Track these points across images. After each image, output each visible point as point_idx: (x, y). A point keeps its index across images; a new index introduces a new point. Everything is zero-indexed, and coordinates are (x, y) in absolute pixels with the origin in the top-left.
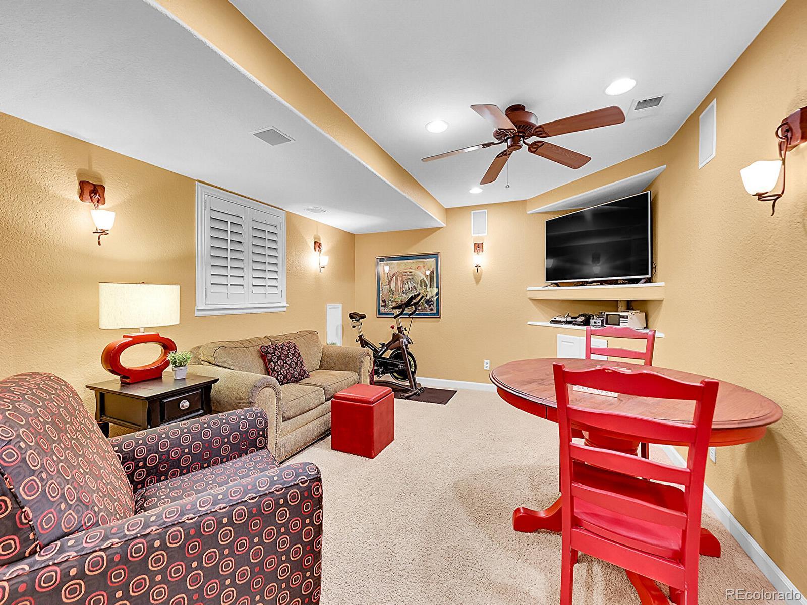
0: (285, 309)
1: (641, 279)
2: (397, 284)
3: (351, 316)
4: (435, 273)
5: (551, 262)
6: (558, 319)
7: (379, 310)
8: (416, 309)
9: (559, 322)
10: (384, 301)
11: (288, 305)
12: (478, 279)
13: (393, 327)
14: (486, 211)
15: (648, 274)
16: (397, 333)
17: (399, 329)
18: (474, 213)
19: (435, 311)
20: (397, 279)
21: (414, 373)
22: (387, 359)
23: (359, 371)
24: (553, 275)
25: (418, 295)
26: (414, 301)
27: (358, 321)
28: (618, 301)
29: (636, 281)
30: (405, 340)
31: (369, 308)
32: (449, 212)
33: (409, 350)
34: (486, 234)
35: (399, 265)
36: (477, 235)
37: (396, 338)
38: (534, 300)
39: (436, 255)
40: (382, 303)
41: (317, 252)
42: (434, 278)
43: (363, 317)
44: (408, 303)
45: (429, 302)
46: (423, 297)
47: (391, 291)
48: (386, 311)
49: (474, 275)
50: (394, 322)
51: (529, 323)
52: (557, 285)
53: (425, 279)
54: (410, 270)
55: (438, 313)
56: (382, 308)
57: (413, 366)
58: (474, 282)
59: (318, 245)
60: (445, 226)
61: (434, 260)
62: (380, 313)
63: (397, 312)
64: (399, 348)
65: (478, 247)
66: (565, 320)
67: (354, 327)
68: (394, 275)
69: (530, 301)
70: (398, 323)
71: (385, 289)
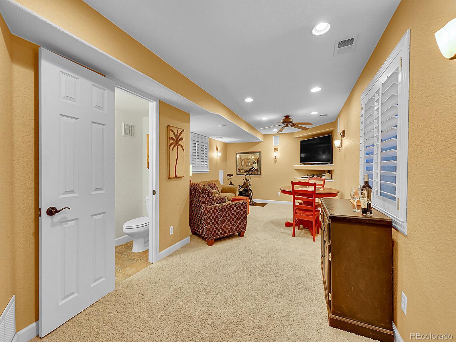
0: (208, 172)
1: (329, 163)
2: (244, 163)
3: (228, 175)
4: (259, 158)
5: (303, 155)
6: (304, 176)
7: (237, 173)
8: (252, 173)
9: (305, 177)
10: (239, 170)
11: (209, 171)
12: (275, 162)
13: (244, 179)
14: (279, 136)
15: (330, 161)
16: (245, 181)
17: (246, 180)
18: (274, 137)
19: (259, 174)
20: (244, 161)
21: (252, 196)
22: (242, 191)
23: (235, 193)
24: (303, 160)
25: (253, 168)
26: (251, 170)
27: (230, 177)
28: (325, 170)
29: (327, 164)
30: (248, 184)
31: (233, 172)
32: (265, 136)
33: (250, 188)
34: (279, 145)
35: (245, 156)
36: (275, 145)
37: (245, 183)
38: (295, 169)
39: (259, 152)
40: (238, 170)
41: (217, 151)
42: (259, 161)
43: (232, 175)
44: (250, 171)
45: (257, 170)
46: (255, 168)
47: (242, 165)
48: (240, 173)
49: (274, 160)
50: (244, 178)
51: (294, 178)
52: (304, 164)
53: (255, 161)
54: (249, 158)
55: (260, 174)
56: (238, 172)
57: (251, 194)
58: (274, 162)
59: (217, 149)
60: (263, 141)
61: (259, 154)
62: (237, 174)
63: (245, 174)
64: (246, 187)
65: (276, 149)
66: (306, 177)
67: (228, 179)
68: (243, 159)
69: (295, 170)
70: (246, 178)
71: (239, 165)
